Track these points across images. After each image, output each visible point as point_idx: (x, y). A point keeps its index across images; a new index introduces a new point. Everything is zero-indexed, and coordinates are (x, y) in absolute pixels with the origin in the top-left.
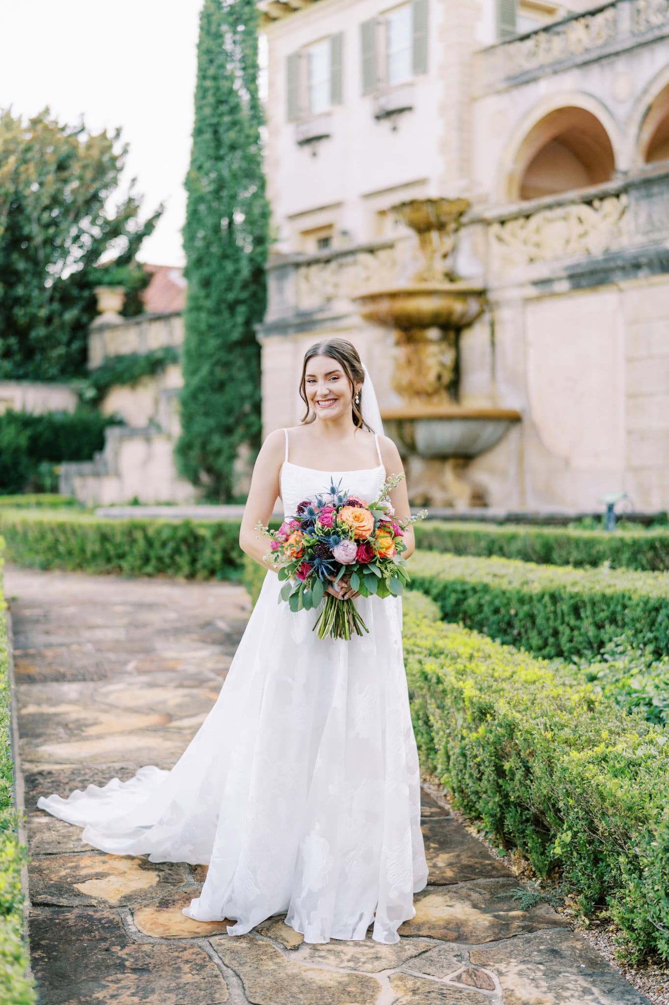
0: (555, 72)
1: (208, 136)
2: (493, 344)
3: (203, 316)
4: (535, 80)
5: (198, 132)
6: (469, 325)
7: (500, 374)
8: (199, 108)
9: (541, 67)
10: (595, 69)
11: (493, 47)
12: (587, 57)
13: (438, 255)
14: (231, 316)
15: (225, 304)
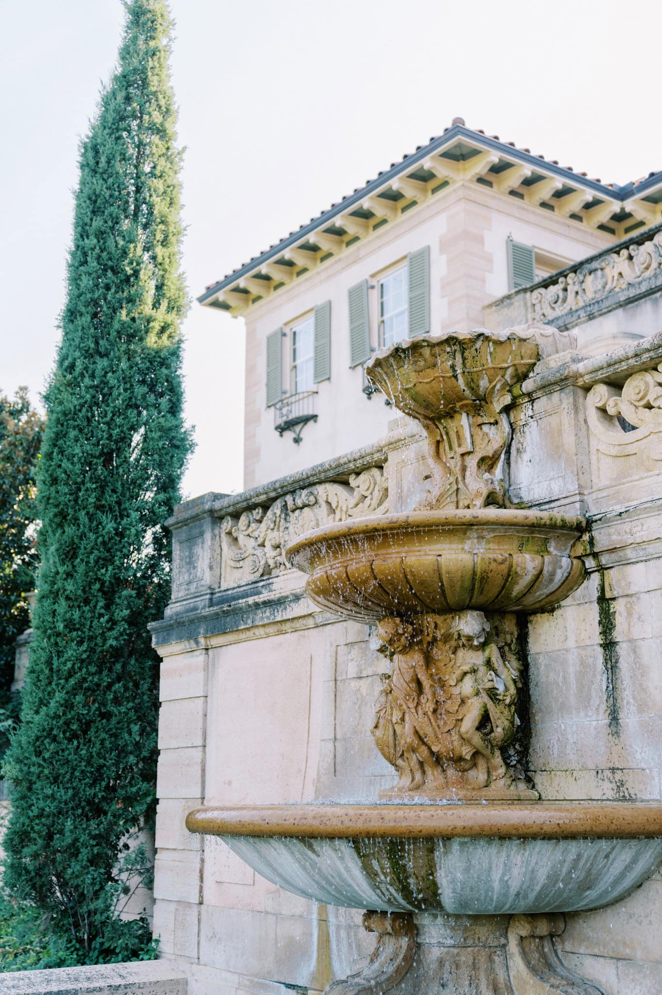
0: (591, 317)
1: (86, 319)
3: (62, 606)
5: (72, 314)
8: (75, 280)
9: (571, 312)
11: (509, 297)
12: (632, 293)
13: (472, 462)
14: (107, 607)
15: (97, 586)
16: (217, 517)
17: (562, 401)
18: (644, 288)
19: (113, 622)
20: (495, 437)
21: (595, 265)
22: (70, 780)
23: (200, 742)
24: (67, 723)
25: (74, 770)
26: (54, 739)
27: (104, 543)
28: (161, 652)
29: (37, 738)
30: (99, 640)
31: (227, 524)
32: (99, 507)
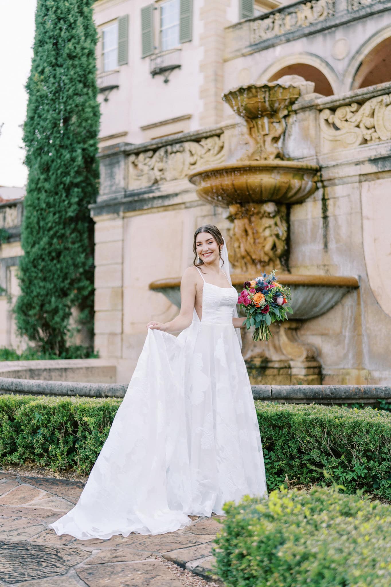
0: (288, 41)
1: (49, 46)
2: (325, 217)
3: (43, 196)
4: (273, 46)
5: (40, 43)
6: (301, 202)
7: (332, 245)
8: (40, 24)
9: (277, 37)
10: (319, 38)
11: (240, 24)
12: (313, 29)
13: (269, 139)
14: (67, 196)
15: (62, 186)
16: (127, 154)
17: (310, 115)
18: (319, 27)
19: (70, 205)
20: (278, 129)
21: (292, 10)
22: (53, 279)
23: (120, 261)
24: (50, 253)
25: (54, 274)
26: (43, 260)
27: (65, 165)
28: (95, 219)
29: (34, 260)
30: (63, 213)
31: (132, 158)
32: (61, 146)
